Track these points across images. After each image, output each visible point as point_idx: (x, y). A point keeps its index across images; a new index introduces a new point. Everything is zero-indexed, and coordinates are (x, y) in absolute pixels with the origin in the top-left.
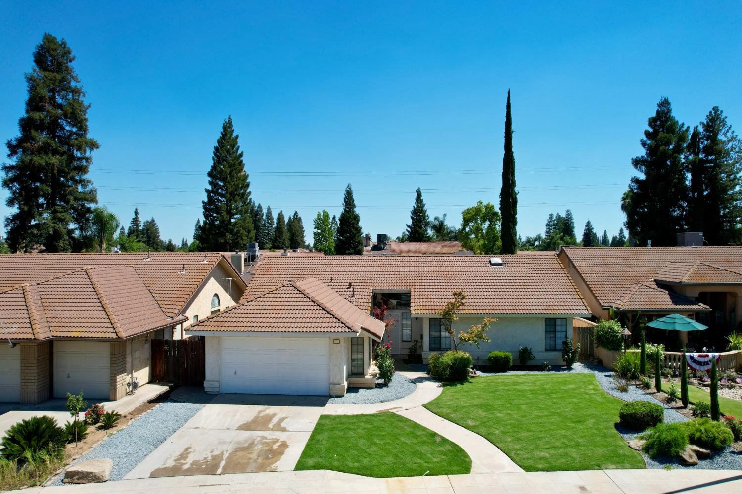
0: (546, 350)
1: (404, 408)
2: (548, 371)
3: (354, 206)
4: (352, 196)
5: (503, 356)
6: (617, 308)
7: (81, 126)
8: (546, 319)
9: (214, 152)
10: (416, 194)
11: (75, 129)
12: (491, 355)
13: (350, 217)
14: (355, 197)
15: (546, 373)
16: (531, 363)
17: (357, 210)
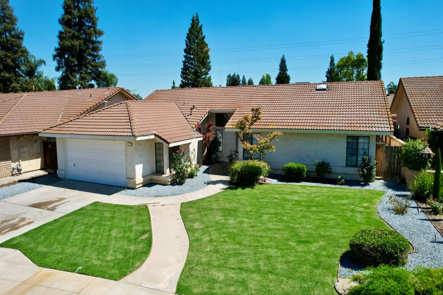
0: (347, 165)
1: (162, 204)
2: (341, 185)
3: (286, 70)
4: (285, 63)
5: (296, 168)
6: (435, 129)
7: (93, 22)
8: (348, 137)
9: (187, 37)
10: (330, 59)
11: (90, 24)
12: (286, 166)
13: (283, 77)
14: (287, 64)
15: (339, 186)
16: (327, 176)
17: (288, 73)
